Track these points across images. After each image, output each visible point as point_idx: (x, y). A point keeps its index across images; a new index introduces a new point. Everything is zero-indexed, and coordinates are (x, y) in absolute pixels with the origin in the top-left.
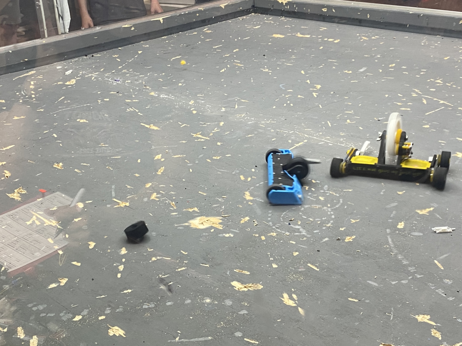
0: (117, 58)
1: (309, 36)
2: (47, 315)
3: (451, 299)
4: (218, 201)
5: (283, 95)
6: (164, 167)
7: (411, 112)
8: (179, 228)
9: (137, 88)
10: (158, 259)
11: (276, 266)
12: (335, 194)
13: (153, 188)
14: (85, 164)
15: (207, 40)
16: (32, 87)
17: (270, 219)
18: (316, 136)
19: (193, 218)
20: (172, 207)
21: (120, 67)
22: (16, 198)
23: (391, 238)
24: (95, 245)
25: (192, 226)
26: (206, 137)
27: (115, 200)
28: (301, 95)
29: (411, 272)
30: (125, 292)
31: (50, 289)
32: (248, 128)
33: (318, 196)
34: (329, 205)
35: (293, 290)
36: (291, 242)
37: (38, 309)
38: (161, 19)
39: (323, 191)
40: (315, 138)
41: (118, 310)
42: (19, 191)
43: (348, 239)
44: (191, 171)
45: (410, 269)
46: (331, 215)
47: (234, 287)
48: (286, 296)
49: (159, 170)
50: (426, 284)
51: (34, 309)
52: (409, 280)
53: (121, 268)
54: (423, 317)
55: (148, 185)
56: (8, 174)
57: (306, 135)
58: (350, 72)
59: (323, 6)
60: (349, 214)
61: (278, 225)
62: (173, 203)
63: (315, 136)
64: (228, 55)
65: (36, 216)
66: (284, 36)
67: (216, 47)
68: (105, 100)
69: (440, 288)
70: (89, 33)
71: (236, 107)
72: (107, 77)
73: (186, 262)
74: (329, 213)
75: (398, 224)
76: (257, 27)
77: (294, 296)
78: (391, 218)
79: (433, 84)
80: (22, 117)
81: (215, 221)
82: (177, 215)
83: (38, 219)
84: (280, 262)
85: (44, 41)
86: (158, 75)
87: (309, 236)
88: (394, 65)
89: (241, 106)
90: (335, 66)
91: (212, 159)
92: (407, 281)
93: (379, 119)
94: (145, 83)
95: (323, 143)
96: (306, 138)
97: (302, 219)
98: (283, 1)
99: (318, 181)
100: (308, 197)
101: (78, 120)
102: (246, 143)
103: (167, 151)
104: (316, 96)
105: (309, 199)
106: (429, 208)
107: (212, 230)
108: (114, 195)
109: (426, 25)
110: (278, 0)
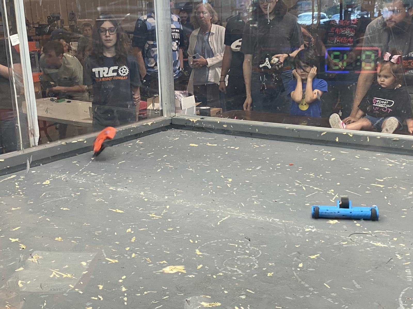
0: (76, 163)
1: (216, 145)
3: (336, 303)
4: (179, 256)
5: (207, 186)
6: (135, 237)
7: (296, 195)
8: (156, 274)
9: (99, 185)
10: (148, 293)
11: (227, 292)
12: (255, 249)
13: (131, 250)
15: (141, 149)
16: (17, 187)
17: (216, 265)
19: (165, 267)
20: (149, 261)
21: (80, 170)
23: (296, 272)
24: (103, 287)
25: (165, 272)
26: (159, 216)
27: (107, 259)
28: (219, 186)
29: (311, 291)
32: (187, 209)
33: (245, 250)
34: (253, 256)
35: (240, 304)
36: (233, 278)
39: (247, 247)
40: (235, 214)
42: (36, 257)
43: (269, 274)
44: (155, 238)
45: (310, 289)
46: (256, 261)
47: (202, 305)
48: (236, 308)
49: (132, 239)
50: (321, 297)
52: (310, 295)
53: (126, 299)
55: (128, 249)
56: (23, 246)
57: (229, 213)
58: (251, 170)
59: (224, 123)
60: (267, 260)
61: (222, 269)
62: (148, 259)
63: (235, 213)
64: (160, 160)
65: (55, 272)
66: (198, 145)
67: (149, 154)
68: (77, 194)
69: (330, 298)
70: (54, 146)
71: (175, 195)
72: (73, 178)
73: (168, 293)
74: (254, 260)
75: (299, 265)
76: (176, 139)
77: (242, 308)
78: (294, 262)
79: (309, 177)
80: (18, 208)
81: (180, 268)
82: (153, 266)
83: (57, 274)
84: (229, 290)
85: (20, 153)
86: (112, 175)
87: (244, 274)
88: (280, 164)
89: (179, 194)
90: (239, 165)
91: (167, 231)
92: (309, 296)
93: (276, 200)
94: (103, 181)
95: (241, 217)
96: (229, 214)
97: (237, 265)
98: (194, 120)
99: (243, 241)
100: (239, 251)
101: (62, 208)
102: (188, 218)
103: (134, 226)
104: (230, 187)
105: (239, 252)
106: (316, 255)
107: (180, 274)
108: (105, 256)
109: (298, 137)
110: (190, 119)
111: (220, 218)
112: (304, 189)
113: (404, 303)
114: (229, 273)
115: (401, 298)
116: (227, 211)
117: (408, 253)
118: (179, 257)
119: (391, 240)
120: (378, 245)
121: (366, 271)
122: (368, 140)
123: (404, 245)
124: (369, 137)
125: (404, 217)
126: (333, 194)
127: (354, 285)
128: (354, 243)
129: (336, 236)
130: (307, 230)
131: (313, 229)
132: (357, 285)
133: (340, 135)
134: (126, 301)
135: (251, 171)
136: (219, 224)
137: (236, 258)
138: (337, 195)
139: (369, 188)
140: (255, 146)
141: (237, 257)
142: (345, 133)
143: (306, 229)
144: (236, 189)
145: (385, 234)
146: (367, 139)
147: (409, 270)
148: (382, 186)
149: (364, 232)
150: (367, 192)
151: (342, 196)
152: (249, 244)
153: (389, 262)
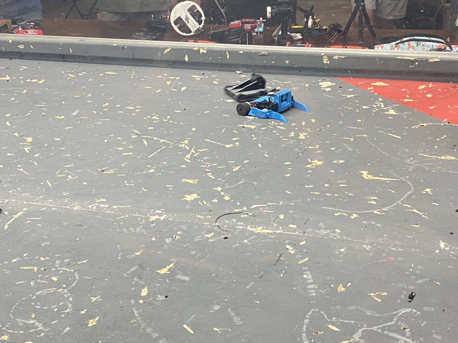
1: (8, 78)
12: (69, 270)
23: (136, 309)
33: (50, 277)
34: (64, 286)
39: (55, 269)
40: (36, 204)
43: (92, 323)
46: (69, 297)
57: (25, 203)
58: (63, 117)
59: (19, 43)
61: (8, 325)
63: (35, 202)
74: (66, 295)
75: (141, 292)
78: (133, 286)
79: (151, 123)
87: (47, 330)
88: (107, 104)
90: (44, 111)
93: (103, 169)
95: (46, 208)
96: (26, 206)
97: (35, 311)
99: (47, 258)
100: (39, 281)
104: (28, 152)
105: (39, 283)
106: (168, 265)
109: (131, 57)
111: (9, 215)
112: (145, 144)
114: (21, 332)
115: (305, 335)
116: (22, 199)
117: (303, 241)
119: (276, 219)
120: (260, 231)
121: (247, 285)
122: (228, 57)
123: (295, 226)
124: (228, 53)
125: (288, 175)
126: (188, 148)
127: (231, 319)
128: (225, 232)
129: (197, 224)
130: (153, 218)
131: (161, 217)
132: (236, 319)
133: (190, 51)
135: (63, 119)
136: (6, 227)
137: (34, 297)
138: (194, 150)
139: (236, 132)
140: (70, 75)
141: (35, 295)
142: (197, 49)
143: (151, 217)
144: (39, 154)
145: (266, 210)
146: (227, 55)
147: (309, 272)
148: (253, 127)
149: (236, 210)
150: (235, 139)
151: (201, 150)
152: (58, 262)
153: (277, 262)
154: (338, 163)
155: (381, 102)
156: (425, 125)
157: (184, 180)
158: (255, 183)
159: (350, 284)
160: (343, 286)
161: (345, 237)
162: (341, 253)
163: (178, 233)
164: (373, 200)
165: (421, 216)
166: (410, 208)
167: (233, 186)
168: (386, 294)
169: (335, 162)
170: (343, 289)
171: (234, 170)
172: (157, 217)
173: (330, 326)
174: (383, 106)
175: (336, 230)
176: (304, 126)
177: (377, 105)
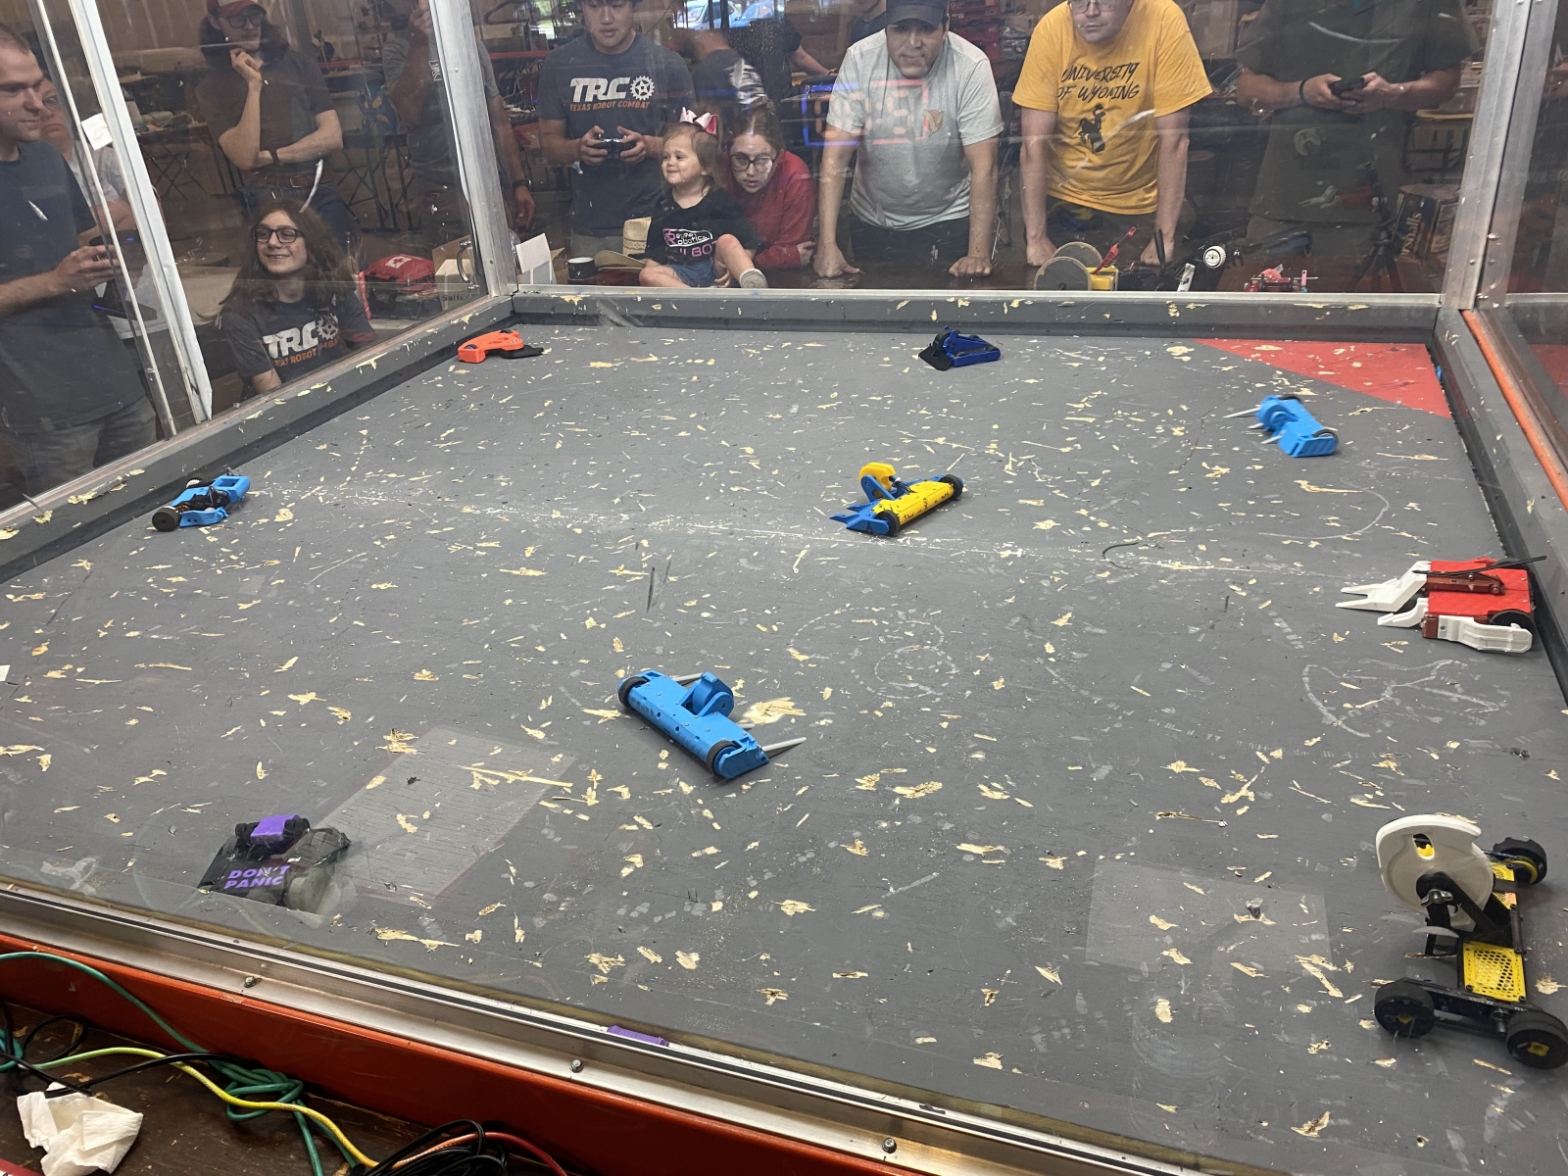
0: (329, 450)
1: (655, 359)
2: (664, 917)
3: (1190, 733)
4: (760, 673)
5: (704, 474)
6: (618, 638)
9: (428, 505)
10: (753, 788)
11: (934, 750)
12: (922, 623)
14: (470, 662)
15: (475, 389)
16: (210, 538)
17: (862, 683)
18: (817, 535)
21: (353, 469)
22: (408, 751)
23: (1051, 669)
24: (629, 791)
25: (756, 722)
26: (639, 571)
27: (588, 711)
28: (732, 469)
29: (1117, 711)
30: (749, 847)
31: (627, 877)
32: (696, 542)
33: (902, 632)
34: (929, 642)
35: (984, 777)
36: (922, 709)
37: (641, 914)
38: (372, 362)
39: (902, 622)
40: (818, 538)
41: (766, 877)
42: (396, 738)
43: (998, 685)
44: (669, 634)
45: (1110, 706)
46: (944, 656)
47: (902, 795)
48: (982, 787)
49: (614, 645)
50: (1147, 722)
51: (634, 914)
52: (1121, 721)
53: (707, 813)
54: (1177, 766)
55: (620, 674)
56: (341, 712)
57: (801, 537)
58: (778, 416)
60: (967, 649)
61: (883, 690)
64: (541, 414)
65: (479, 773)
66: (610, 364)
67: (504, 401)
68: (388, 538)
69: (1167, 722)
71: (644, 509)
72: (347, 493)
74: (938, 653)
75: (1044, 649)
77: (995, 784)
78: (1030, 641)
79: (921, 419)
80: (255, 602)
81: (785, 706)
83: (486, 775)
84: (933, 742)
85: (176, 444)
86: (443, 471)
87: (941, 694)
88: (836, 394)
89: (649, 504)
90: (744, 408)
91: (685, 608)
92: (1120, 724)
94: (434, 492)
96: (809, 541)
97: (909, 672)
98: (572, 298)
99: (881, 608)
100: (889, 636)
101: (374, 586)
102: (715, 568)
103: (595, 609)
104: (759, 468)
105: (892, 639)
106: (1065, 614)
107: (793, 721)
108: (578, 704)
109: (842, 318)
110: (562, 297)
111: (789, 556)
112: (931, 451)
113: (1325, 705)
114: (906, 697)
115: (1310, 694)
116: (793, 531)
117: (1252, 579)
118: (760, 676)
119: (1195, 551)
120: (1179, 568)
122: (1007, 311)
123: (1230, 560)
125: (1183, 490)
127: (1196, 679)
128: (1125, 571)
129: (1076, 561)
130: (1005, 554)
131: (1015, 551)
132: (1203, 679)
133: (940, 305)
134: (713, 821)
135: (780, 419)
136: (796, 571)
137: (896, 656)
138: (1012, 458)
139: (1068, 429)
140: (749, 350)
141: (896, 653)
142: (952, 300)
143: (1001, 553)
144: (775, 472)
145: (1173, 539)
147: (1281, 619)
148: (1091, 420)
149: (1127, 541)
150: (1069, 439)
151: (1025, 458)
152: (900, 613)
153: (1226, 607)
154: (1254, 470)
155: (1281, 376)
156: (1367, 409)
157: (1021, 501)
158: (1137, 503)
159: (1347, 633)
160: (1340, 635)
161: (1314, 573)
162: (1315, 592)
163: (1054, 573)
164: (1333, 521)
165: (1416, 541)
166: (1395, 531)
167: (1103, 508)
168: (1406, 643)
169: (1249, 468)
170: (1341, 639)
171: (1093, 485)
172: (1009, 552)
173: (1343, 684)
174: (1287, 383)
175: (1295, 564)
176: (1174, 416)
177: (1277, 381)
